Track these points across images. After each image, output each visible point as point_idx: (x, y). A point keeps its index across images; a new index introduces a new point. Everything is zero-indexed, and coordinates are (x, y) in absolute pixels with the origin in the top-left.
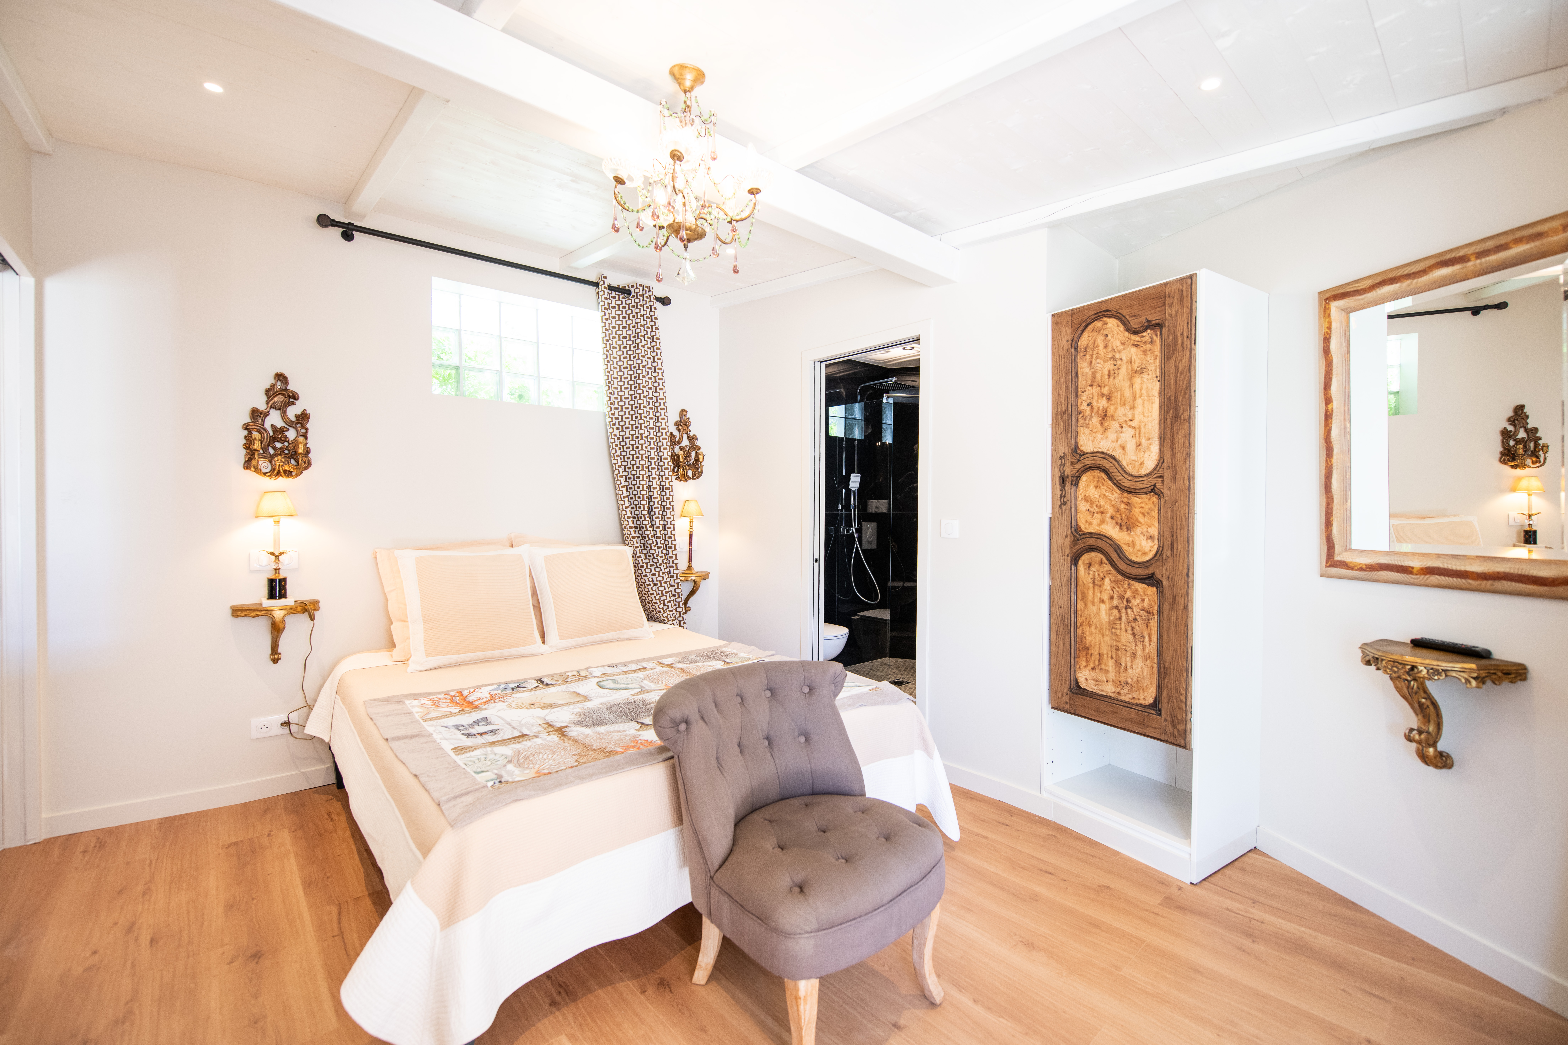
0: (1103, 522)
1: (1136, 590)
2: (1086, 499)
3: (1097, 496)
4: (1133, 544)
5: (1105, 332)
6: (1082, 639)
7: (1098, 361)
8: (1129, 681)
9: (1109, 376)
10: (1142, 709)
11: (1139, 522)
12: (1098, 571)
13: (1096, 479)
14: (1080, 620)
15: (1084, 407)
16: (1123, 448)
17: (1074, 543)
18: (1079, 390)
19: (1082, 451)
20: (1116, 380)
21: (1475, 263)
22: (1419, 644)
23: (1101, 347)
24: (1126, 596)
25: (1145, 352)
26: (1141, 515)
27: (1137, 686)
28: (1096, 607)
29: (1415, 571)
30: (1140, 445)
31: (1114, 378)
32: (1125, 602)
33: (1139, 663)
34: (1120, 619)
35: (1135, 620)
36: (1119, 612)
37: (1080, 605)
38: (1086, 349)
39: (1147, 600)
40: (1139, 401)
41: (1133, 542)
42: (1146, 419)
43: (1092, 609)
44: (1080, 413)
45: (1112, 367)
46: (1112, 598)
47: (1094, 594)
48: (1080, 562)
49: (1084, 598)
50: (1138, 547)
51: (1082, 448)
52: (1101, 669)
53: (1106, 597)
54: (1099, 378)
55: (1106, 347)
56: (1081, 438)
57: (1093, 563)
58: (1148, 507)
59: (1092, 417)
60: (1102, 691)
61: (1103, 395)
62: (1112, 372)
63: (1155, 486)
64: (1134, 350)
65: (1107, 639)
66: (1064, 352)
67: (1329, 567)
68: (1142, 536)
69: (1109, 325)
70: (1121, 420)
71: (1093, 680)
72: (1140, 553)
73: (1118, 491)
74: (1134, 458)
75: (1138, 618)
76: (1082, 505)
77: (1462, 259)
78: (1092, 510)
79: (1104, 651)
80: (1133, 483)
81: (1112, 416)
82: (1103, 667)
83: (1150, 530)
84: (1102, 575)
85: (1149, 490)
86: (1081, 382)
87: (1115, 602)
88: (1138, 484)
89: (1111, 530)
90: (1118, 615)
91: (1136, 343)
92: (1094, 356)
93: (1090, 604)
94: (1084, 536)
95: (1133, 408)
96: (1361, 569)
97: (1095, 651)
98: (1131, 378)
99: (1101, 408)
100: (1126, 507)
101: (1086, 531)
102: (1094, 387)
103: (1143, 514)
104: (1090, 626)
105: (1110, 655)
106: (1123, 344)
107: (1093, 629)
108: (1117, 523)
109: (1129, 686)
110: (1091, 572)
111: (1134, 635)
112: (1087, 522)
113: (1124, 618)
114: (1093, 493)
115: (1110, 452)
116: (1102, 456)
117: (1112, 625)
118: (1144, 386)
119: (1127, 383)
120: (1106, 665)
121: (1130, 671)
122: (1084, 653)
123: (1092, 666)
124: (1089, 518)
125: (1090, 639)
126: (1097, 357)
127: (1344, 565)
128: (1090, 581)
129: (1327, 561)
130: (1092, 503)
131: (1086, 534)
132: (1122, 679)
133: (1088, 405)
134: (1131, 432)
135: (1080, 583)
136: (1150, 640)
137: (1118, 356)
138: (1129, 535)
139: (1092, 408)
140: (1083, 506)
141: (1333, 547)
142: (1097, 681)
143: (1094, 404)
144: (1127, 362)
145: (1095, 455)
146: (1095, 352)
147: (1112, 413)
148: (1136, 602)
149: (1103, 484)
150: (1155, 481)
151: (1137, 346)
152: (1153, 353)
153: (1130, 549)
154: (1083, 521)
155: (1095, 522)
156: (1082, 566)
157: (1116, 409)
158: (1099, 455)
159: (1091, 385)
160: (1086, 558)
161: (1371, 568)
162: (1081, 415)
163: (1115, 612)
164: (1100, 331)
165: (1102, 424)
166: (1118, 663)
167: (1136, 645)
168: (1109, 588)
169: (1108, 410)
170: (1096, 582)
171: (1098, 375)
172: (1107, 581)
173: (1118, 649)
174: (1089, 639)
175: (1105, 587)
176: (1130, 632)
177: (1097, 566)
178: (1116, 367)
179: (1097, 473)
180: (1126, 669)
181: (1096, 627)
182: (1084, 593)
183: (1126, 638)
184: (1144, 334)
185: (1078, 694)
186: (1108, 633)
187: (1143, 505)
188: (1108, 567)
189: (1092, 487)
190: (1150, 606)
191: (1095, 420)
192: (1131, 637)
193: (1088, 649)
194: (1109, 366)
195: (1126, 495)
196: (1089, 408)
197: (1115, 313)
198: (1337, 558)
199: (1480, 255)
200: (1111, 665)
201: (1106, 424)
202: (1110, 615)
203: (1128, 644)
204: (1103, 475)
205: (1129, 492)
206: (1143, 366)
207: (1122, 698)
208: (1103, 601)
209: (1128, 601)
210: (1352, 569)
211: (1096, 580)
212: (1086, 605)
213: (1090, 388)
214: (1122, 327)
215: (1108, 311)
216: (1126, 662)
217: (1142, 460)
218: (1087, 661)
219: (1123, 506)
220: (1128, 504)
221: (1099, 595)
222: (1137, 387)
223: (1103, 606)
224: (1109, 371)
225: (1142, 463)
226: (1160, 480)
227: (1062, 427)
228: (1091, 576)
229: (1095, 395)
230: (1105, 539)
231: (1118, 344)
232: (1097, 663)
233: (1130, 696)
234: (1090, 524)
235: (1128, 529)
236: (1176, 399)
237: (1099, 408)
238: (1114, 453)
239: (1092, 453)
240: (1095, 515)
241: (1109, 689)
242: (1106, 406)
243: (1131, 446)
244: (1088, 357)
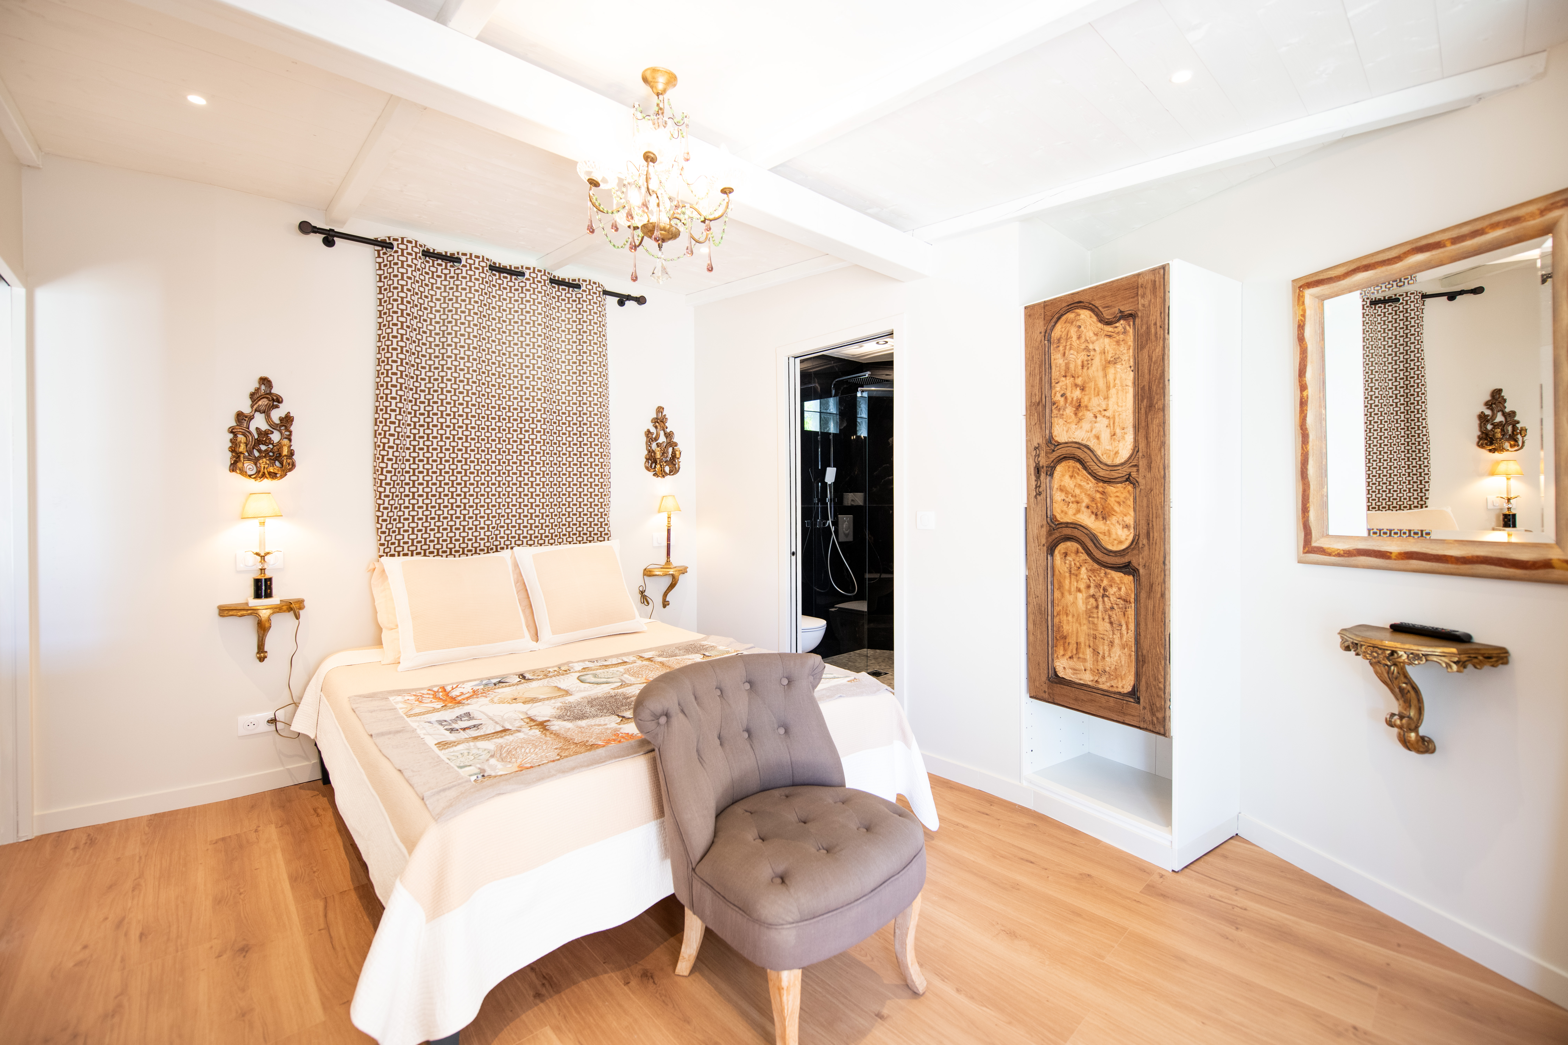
0: (1078, 511)
1: (1113, 579)
2: (1062, 489)
3: (1072, 486)
4: (1109, 533)
5: (1078, 323)
6: (1059, 628)
7: (1072, 352)
8: (1107, 669)
9: (1083, 366)
10: (1121, 697)
11: (1115, 511)
12: (1074, 560)
13: (1071, 469)
14: (1057, 609)
15: (1058, 398)
16: (1098, 438)
17: (1050, 533)
18: (1053, 381)
19: (1056, 441)
20: (1089, 371)
21: (1451, 249)
22: (1398, 629)
23: (1075, 338)
24: (1103, 585)
25: (1118, 342)
26: (1116, 504)
27: (1115, 674)
28: (1072, 596)
29: (1393, 556)
30: (1114, 435)
31: (1088, 368)
32: (1102, 591)
33: (1117, 651)
34: (1097, 607)
35: (1112, 608)
36: (1096, 600)
37: (1057, 594)
38: (1059, 340)
39: (1123, 589)
40: (1113, 391)
41: (1109, 531)
42: (1120, 409)
43: (1069, 598)
44: (1054, 404)
45: (1086, 358)
46: (1089, 587)
47: (1070, 583)
48: (1056, 552)
49: (1061, 587)
50: (1114, 536)
51: (1056, 439)
52: (1079, 658)
53: (1082, 586)
54: (1073, 369)
55: (1079, 338)
56: (1055, 429)
57: (1069, 553)
58: (1124, 496)
59: (1066, 408)
60: (1081, 679)
61: (1076, 385)
62: (1085, 363)
63: (1130, 475)
64: (1107, 340)
65: (1085, 628)
66: (1037, 344)
67: (1306, 553)
68: (1117, 525)
69: (1082, 316)
70: (1095, 410)
71: (1071, 669)
72: (1116, 542)
73: (1093, 481)
74: (1108, 448)
75: (1115, 606)
76: (1057, 494)
77: (1438, 245)
78: (1067, 499)
79: (1082, 639)
80: (1108, 472)
81: (1086, 407)
82: (1081, 655)
83: (1125, 519)
84: (1078, 564)
85: (1124, 479)
86: (1055, 373)
87: (1092, 591)
88: (1113, 473)
89: (1087, 519)
90: (1095, 604)
91: (1109, 334)
92: (1068, 347)
93: (1066, 594)
94: (1060, 526)
95: (1106, 398)
96: (1339, 555)
97: (1072, 640)
98: (1105, 369)
99: (1075, 399)
100: (1101, 496)
101: (1062, 521)
102: (1068, 378)
103: (1119, 503)
104: (1067, 615)
105: (1087, 644)
106: (1096, 335)
107: (1070, 618)
108: (1093, 513)
109: (1107, 674)
110: (1067, 562)
111: (1111, 623)
112: (1062, 512)
113: (1101, 607)
114: (1068, 482)
115: (1084, 442)
116: (1077, 446)
117: (1089, 614)
118: (1118, 376)
119: (1101, 374)
120: (1083, 654)
121: (1108, 659)
122: (1061, 642)
123: (1070, 655)
124: (1065, 508)
125: (1068, 628)
126: (1071, 349)
127: (1321, 551)
128: (1066, 570)
129: (1304, 548)
130: (1067, 493)
131: (1061, 523)
132: (1100, 668)
133: (1062, 396)
134: (1105, 422)
135: (1057, 572)
136: (1128, 629)
137: (1091, 347)
138: (1105, 524)
139: (1066, 399)
140: (1058, 496)
141: (1310, 534)
142: (1074, 670)
143: (1068, 394)
144: (1100, 353)
145: (1069, 445)
146: (1068, 344)
147: (1086, 403)
148: (1112, 591)
149: (1078, 474)
150: (1129, 470)
151: (1110, 336)
152: (1126, 343)
153: (1106, 538)
154: (1059, 511)
155: (1071, 512)
156: (1058, 555)
157: (1090, 399)
158: (1074, 445)
159: (1065, 376)
160: (1062, 547)
161: (1349, 554)
162: (1055, 406)
163: (1092, 601)
164: (1072, 322)
165: (1076, 414)
166: (1096, 652)
167: (1114, 634)
168: (1085, 577)
169: (1082, 400)
170: (1073, 572)
171: (1072, 366)
172: (1083, 570)
173: (1095, 638)
174: (1066, 628)
175: (1081, 576)
176: (1107, 620)
177: (1073, 555)
178: (1089, 358)
179: (1071, 463)
180: (1104, 657)
181: (1073, 616)
182: (1060, 582)
183: (1104, 626)
184: (1117, 325)
185: (1056, 683)
186: (1085, 622)
187: (1118, 494)
188: (1084, 556)
189: (1067, 478)
190: (1127, 594)
191: (1069, 411)
192: (1108, 625)
193: (1065, 638)
194: (1082, 356)
195: (1101, 484)
196: (1062, 399)
197: (1087, 305)
198: (1314, 544)
199: (1455, 241)
200: (1088, 654)
201: (1080, 414)
202: (1087, 604)
203: (1105, 633)
204: (1078, 465)
205: (1104, 482)
206: (1117, 356)
207: (1101, 686)
208: (1079, 590)
209: (1105, 590)
210: (1330, 555)
211: (1072, 569)
212: (1063, 594)
213: (1064, 379)
214: (1095, 318)
215: (1080, 302)
216: (1104, 650)
217: (1116, 449)
218: (1065, 650)
219: (1098, 496)
220: (1103, 493)
221: (1075, 584)
222: (1111, 377)
223: (1080, 595)
224: (1083, 362)
225: (1117, 453)
226: (1135, 469)
227: (1036, 418)
228: (1067, 566)
229: (1069, 385)
230: (1081, 528)
231: (1092, 334)
232: (1075, 652)
233: (1108, 684)
234: (1066, 513)
235: (1104, 518)
236: (1150, 388)
237: (1072, 398)
238: (1088, 443)
239: (1066, 443)
240: (1071, 504)
241: (1087, 678)
242: (1080, 396)
243: (1105, 435)
244: (1061, 348)
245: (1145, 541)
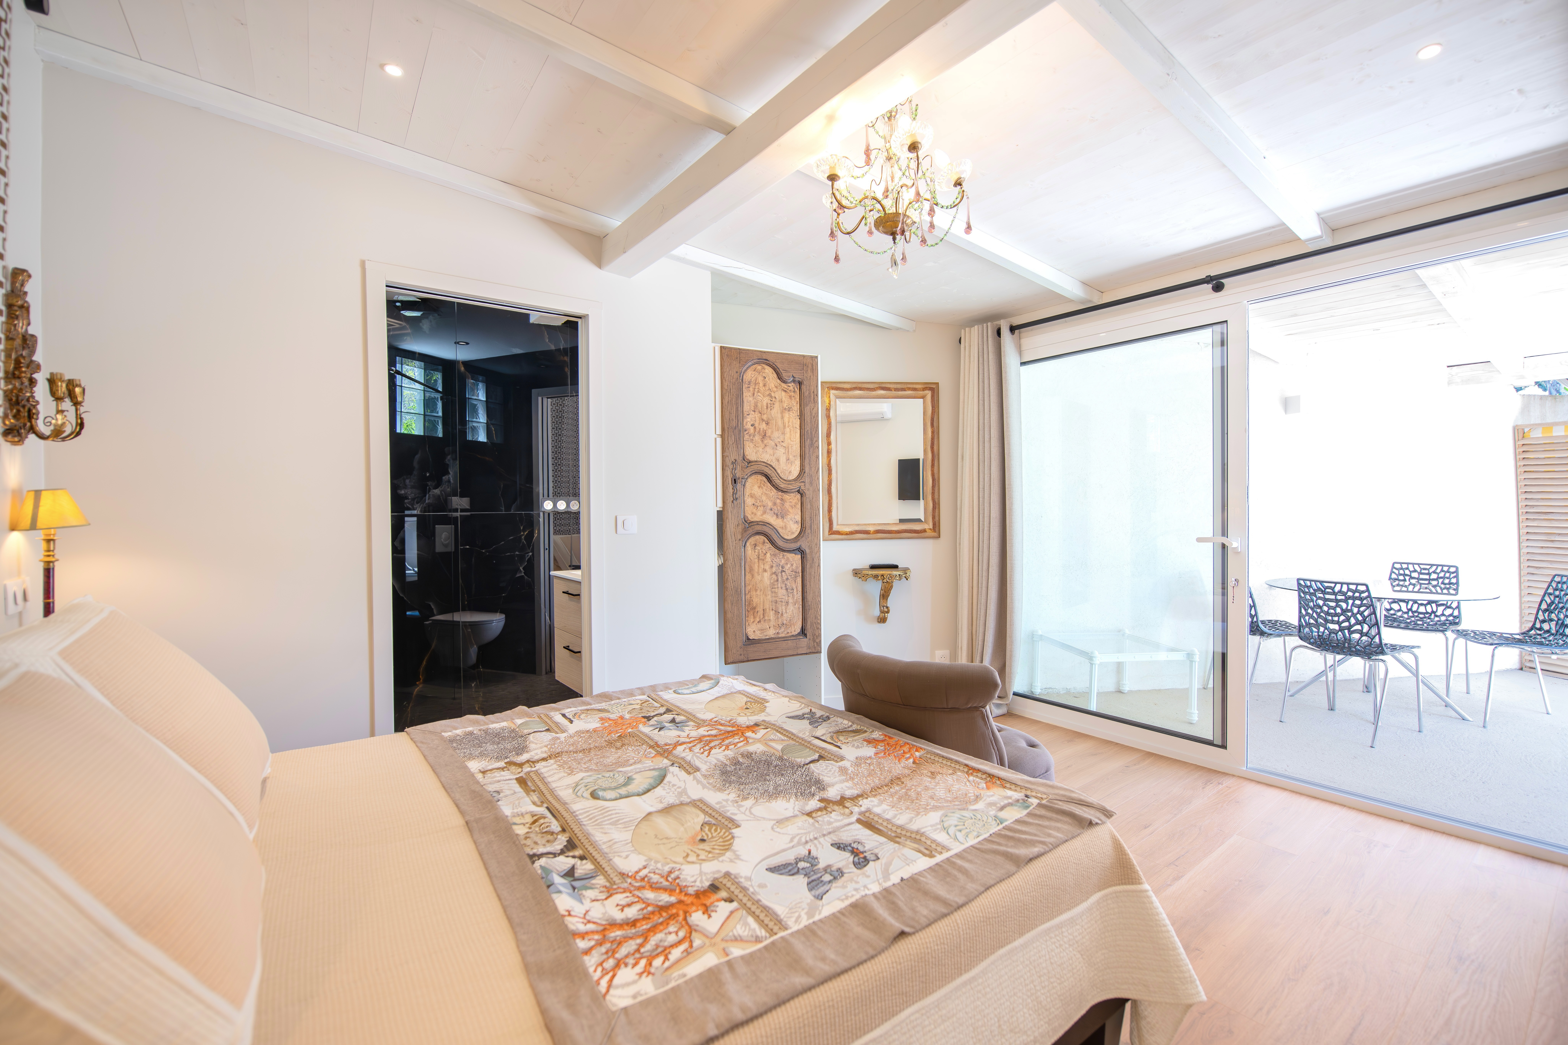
0: (764, 512)
1: (788, 558)
2: (752, 496)
3: (760, 494)
4: (785, 528)
5: (764, 375)
6: (750, 602)
7: (759, 394)
8: (785, 622)
9: (767, 407)
10: (795, 638)
11: (789, 512)
12: (761, 549)
13: (759, 481)
14: (748, 588)
15: (748, 426)
16: (778, 461)
17: (745, 530)
18: (745, 413)
19: (748, 459)
20: (772, 411)
21: (894, 393)
22: (873, 567)
23: (761, 385)
24: (781, 564)
25: (790, 397)
26: (790, 507)
27: (790, 624)
28: (760, 576)
29: (871, 532)
30: (788, 460)
31: (771, 410)
32: (780, 568)
33: (791, 607)
34: (777, 580)
35: (787, 579)
36: (777, 576)
37: (748, 576)
38: (749, 383)
39: (795, 565)
40: (787, 430)
41: (785, 526)
42: (792, 443)
43: (758, 578)
44: (745, 431)
45: (769, 402)
46: (772, 567)
47: (758, 566)
48: (748, 544)
49: (751, 570)
50: (789, 529)
51: (748, 457)
52: (765, 620)
53: (767, 567)
54: (760, 407)
55: (765, 385)
56: (747, 450)
57: (758, 544)
58: (794, 502)
59: (755, 435)
60: (766, 636)
61: (763, 420)
62: (769, 405)
63: (800, 487)
64: (783, 393)
65: (769, 597)
66: (734, 380)
67: (831, 534)
68: (791, 522)
69: (767, 371)
70: (777, 440)
71: (759, 630)
72: (790, 533)
73: (775, 491)
74: (785, 468)
75: (789, 577)
76: (748, 500)
77: (888, 389)
78: (756, 504)
79: (767, 606)
80: (786, 485)
81: (770, 437)
82: (766, 618)
83: (796, 517)
84: (764, 552)
85: (796, 490)
86: (746, 408)
87: (774, 570)
88: (789, 486)
89: (771, 519)
90: (776, 578)
91: (785, 389)
92: (756, 390)
93: (756, 575)
94: (753, 524)
95: (784, 433)
96: (847, 534)
97: (760, 609)
98: (782, 413)
99: (761, 430)
100: (780, 502)
101: (752, 520)
102: (756, 413)
103: (792, 506)
104: (756, 590)
105: (771, 608)
106: (776, 387)
107: (758, 592)
108: (774, 513)
109: (784, 625)
110: (756, 551)
111: (787, 589)
112: (753, 513)
113: (780, 579)
114: (757, 491)
115: (769, 462)
116: (765, 464)
117: (773, 586)
118: (791, 420)
119: (779, 415)
120: (768, 616)
121: (785, 615)
122: (752, 612)
123: (758, 620)
124: (754, 511)
125: (756, 600)
126: (758, 392)
127: (838, 533)
128: (756, 557)
129: (829, 532)
130: (756, 499)
131: (752, 522)
132: (780, 623)
133: (752, 425)
134: (783, 450)
135: (748, 560)
136: (797, 591)
137: (773, 395)
138: (783, 521)
139: (755, 428)
140: (749, 501)
141: (832, 524)
142: (762, 630)
143: (757, 425)
144: (779, 401)
145: (759, 463)
146: (757, 387)
147: (769, 434)
148: (787, 567)
149: (764, 485)
150: (800, 485)
151: (785, 391)
152: (795, 399)
153: (784, 531)
154: (750, 513)
155: (759, 513)
156: (749, 547)
157: (772, 432)
158: (763, 464)
159: (755, 411)
160: (752, 540)
161: (852, 533)
162: (747, 432)
163: (774, 576)
164: (760, 373)
165: (762, 441)
166: (777, 612)
167: (788, 596)
168: (769, 560)
169: (767, 432)
170: (760, 558)
171: (759, 405)
172: (768, 555)
173: (776, 602)
174: (755, 600)
175: (767, 560)
176: (784, 588)
177: (761, 545)
178: (772, 402)
179: (760, 477)
180: (782, 615)
181: (761, 590)
182: (751, 567)
183: (782, 592)
184: (790, 385)
185: (749, 645)
186: (770, 593)
187: (791, 500)
188: (769, 545)
189: (756, 487)
190: (797, 567)
191: (757, 438)
192: (784, 591)
193: (755, 608)
194: (766, 400)
195: (780, 493)
196: (752, 428)
197: (772, 364)
198: (834, 529)
199: (896, 390)
200: (771, 615)
201: (766, 442)
202: (771, 579)
203: (783, 597)
204: (764, 479)
205: (783, 491)
206: (790, 406)
207: (780, 636)
208: (765, 571)
209: (782, 567)
210: (842, 534)
211: (760, 556)
212: (753, 576)
213: (753, 413)
214: (775, 375)
215: (767, 360)
216: (782, 609)
217: (790, 470)
218: (754, 617)
219: (778, 501)
220: (782, 500)
221: (762, 566)
222: (786, 419)
223: (766, 574)
224: (767, 404)
225: (790, 472)
226: (803, 484)
227: (733, 439)
228: (756, 554)
229: (757, 419)
230: (767, 525)
231: (773, 386)
232: (762, 617)
233: (786, 632)
234: (755, 514)
235: (782, 517)
236: (811, 433)
237: (760, 429)
238: (771, 464)
239: (756, 462)
240: (759, 508)
241: (771, 633)
242: (765, 428)
243: (783, 459)
244: (751, 389)
245: (809, 531)
